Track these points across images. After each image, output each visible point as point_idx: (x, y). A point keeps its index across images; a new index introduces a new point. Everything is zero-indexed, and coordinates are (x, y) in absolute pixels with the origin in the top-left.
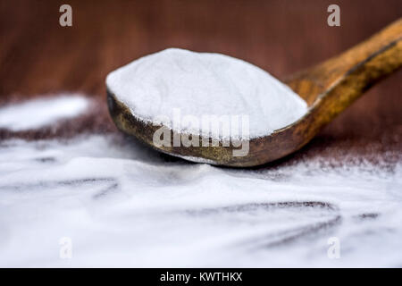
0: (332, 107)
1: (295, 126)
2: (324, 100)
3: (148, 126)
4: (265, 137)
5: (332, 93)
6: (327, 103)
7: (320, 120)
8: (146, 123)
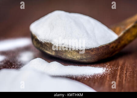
0: (129, 37)
1: (110, 44)
2: (125, 34)
3: (44, 43)
4: (96, 48)
5: (128, 31)
6: (126, 35)
7: (123, 42)
8: (43, 42)
